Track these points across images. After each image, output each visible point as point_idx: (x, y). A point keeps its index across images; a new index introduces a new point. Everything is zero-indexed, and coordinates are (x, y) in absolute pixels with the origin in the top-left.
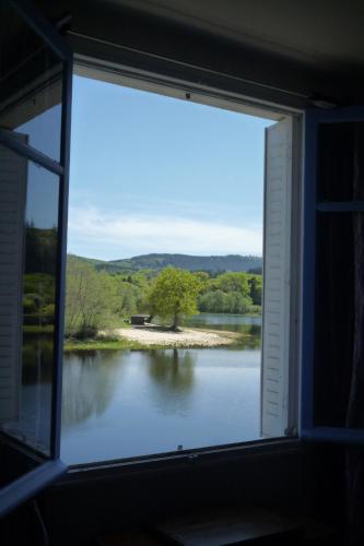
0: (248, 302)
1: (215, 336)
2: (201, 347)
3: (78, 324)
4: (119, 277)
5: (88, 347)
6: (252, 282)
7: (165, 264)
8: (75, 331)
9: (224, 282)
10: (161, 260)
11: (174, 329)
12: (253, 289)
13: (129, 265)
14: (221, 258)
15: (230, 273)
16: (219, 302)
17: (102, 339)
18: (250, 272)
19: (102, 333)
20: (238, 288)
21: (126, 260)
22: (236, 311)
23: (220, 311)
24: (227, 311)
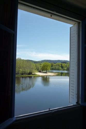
0: (61, 68)
1: (53, 74)
2: (50, 76)
3: (29, 72)
4: (39, 64)
5: (30, 76)
6: (61, 65)
7: (47, 62)
8: (28, 73)
9: (57, 65)
10: (46, 61)
11: (46, 73)
12: (61, 66)
13: (41, 62)
14: (57, 61)
15: (58, 63)
16: (56, 68)
17: (33, 74)
18: (61, 63)
19: (33, 73)
20: (59, 66)
21: (40, 61)
22: (59, 70)
23: (56, 70)
24: (57, 70)
